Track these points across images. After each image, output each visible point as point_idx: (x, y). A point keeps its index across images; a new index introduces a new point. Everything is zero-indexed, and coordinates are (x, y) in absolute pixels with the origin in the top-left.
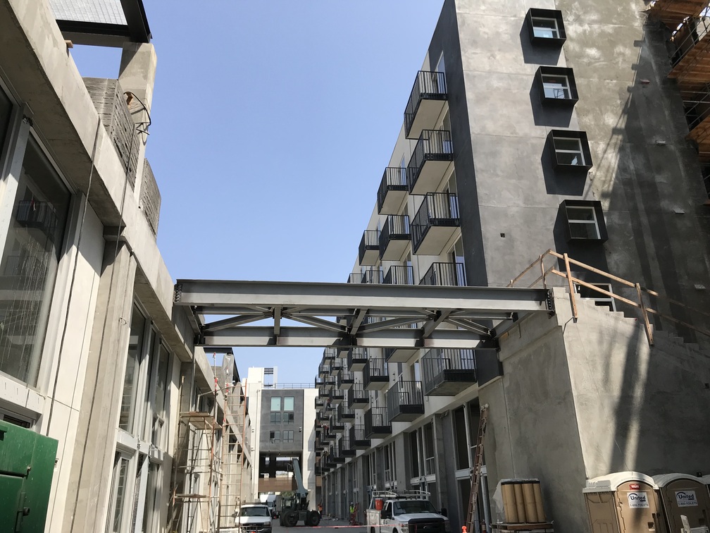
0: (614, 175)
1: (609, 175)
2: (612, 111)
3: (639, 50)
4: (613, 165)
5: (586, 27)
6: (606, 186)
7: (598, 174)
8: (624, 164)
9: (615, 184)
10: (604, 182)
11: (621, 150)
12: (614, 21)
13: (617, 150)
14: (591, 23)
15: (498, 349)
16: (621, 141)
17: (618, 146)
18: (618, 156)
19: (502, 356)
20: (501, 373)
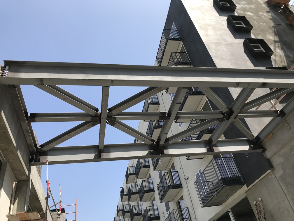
0: (285, 59)
1: (282, 59)
2: (270, 34)
3: (270, 14)
4: (282, 55)
5: (242, 6)
6: (283, 63)
7: (276, 58)
8: (286, 54)
9: (287, 62)
10: (281, 62)
11: (282, 49)
12: (253, 4)
13: (280, 49)
14: (244, 4)
15: (264, 150)
16: (280, 45)
17: (280, 47)
18: (282, 51)
19: (268, 154)
20: (271, 167)
